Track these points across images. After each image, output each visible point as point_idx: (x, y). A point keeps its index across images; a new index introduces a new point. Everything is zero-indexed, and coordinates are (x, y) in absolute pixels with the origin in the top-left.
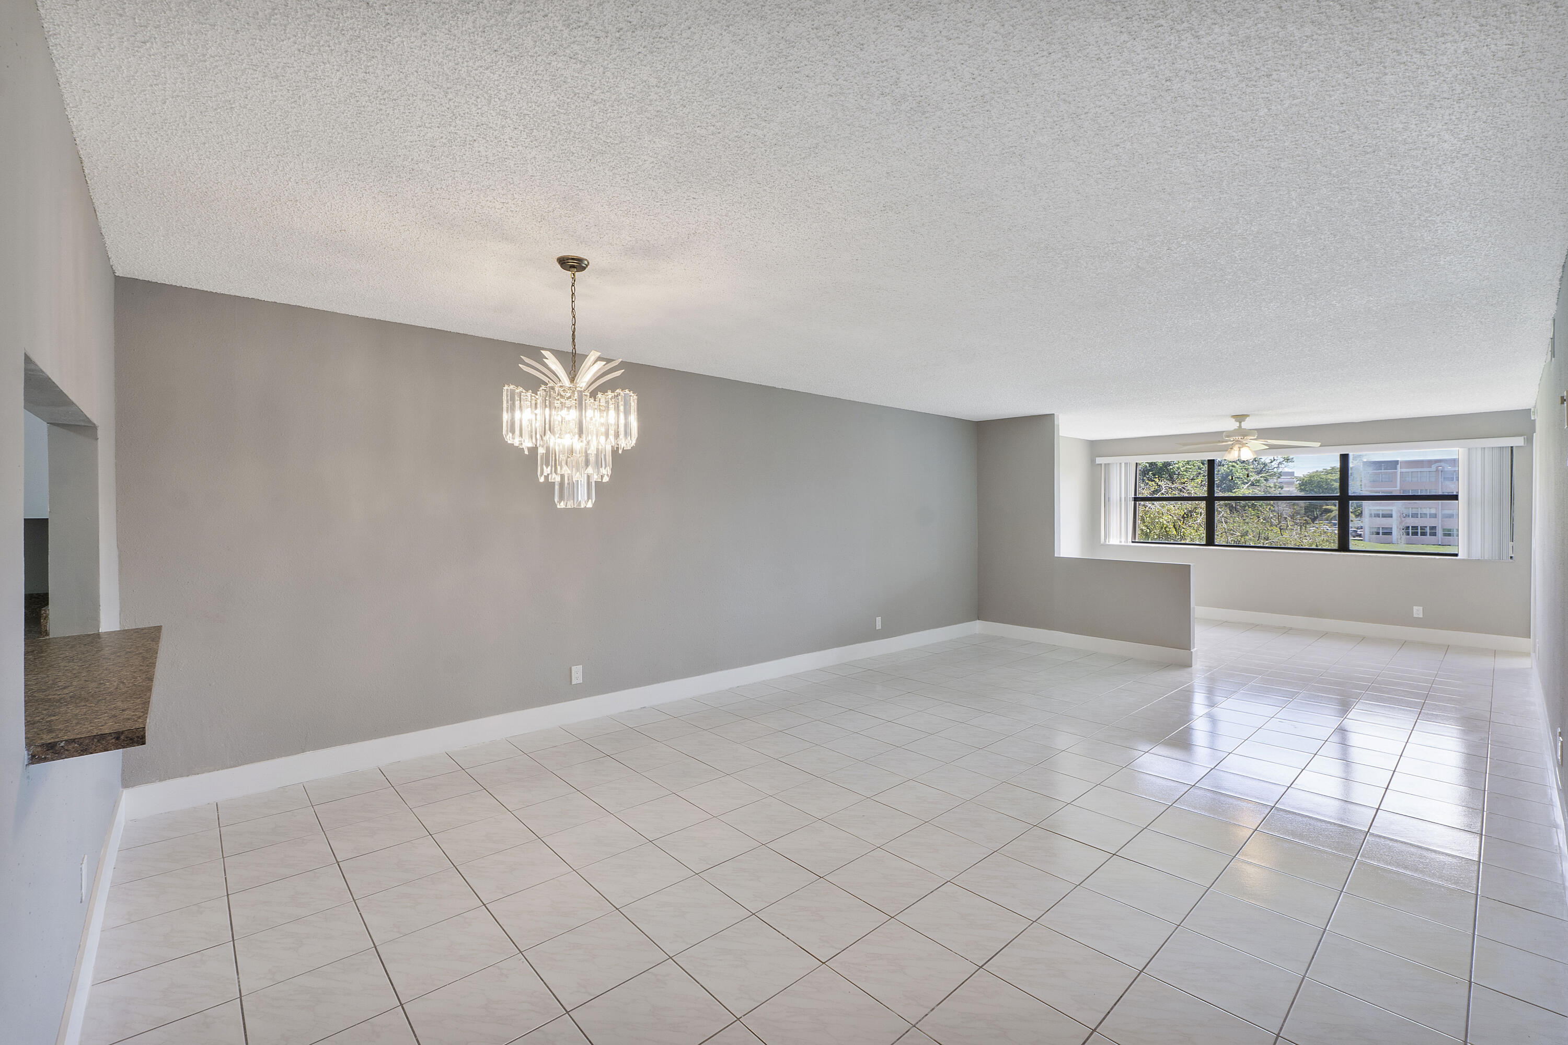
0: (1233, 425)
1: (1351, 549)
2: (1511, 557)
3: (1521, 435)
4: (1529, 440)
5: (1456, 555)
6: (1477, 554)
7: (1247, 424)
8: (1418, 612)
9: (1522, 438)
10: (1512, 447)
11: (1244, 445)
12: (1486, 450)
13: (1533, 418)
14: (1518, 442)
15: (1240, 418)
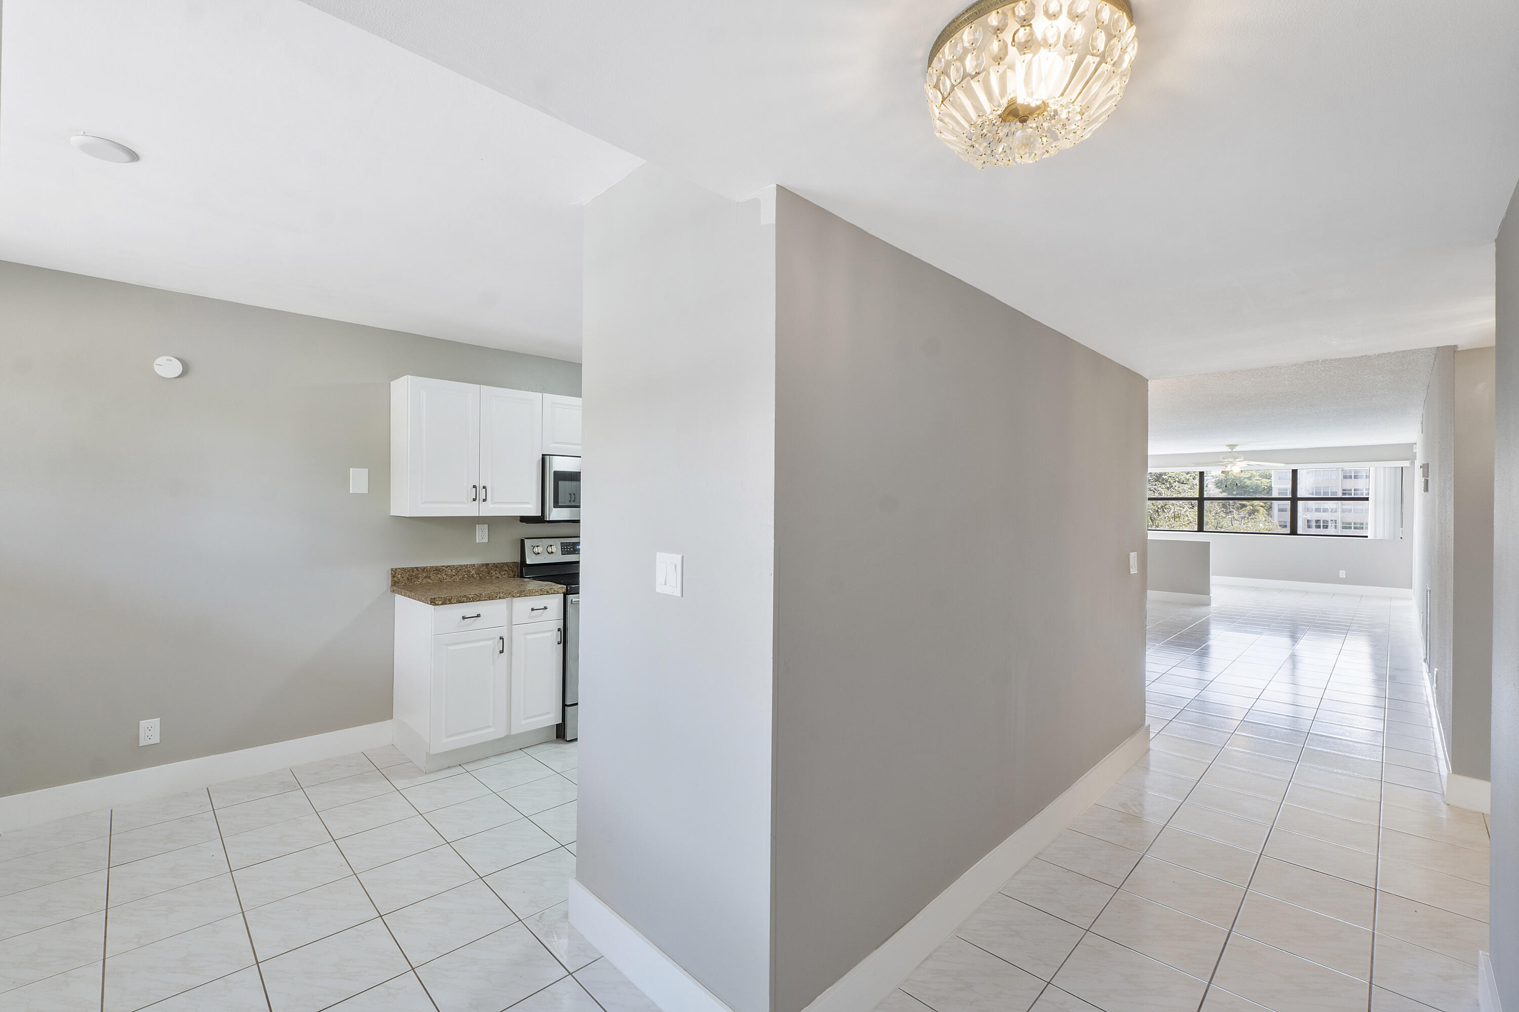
0: (1227, 449)
1: (1298, 533)
2: (1401, 538)
3: (1408, 460)
4: (1413, 463)
5: (1367, 537)
6: (1380, 537)
7: (1237, 449)
8: (1342, 574)
9: (1408, 461)
10: (1402, 467)
11: (1234, 465)
12: (1387, 469)
13: (1414, 451)
14: (1406, 464)
15: (1232, 446)
